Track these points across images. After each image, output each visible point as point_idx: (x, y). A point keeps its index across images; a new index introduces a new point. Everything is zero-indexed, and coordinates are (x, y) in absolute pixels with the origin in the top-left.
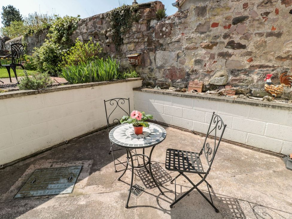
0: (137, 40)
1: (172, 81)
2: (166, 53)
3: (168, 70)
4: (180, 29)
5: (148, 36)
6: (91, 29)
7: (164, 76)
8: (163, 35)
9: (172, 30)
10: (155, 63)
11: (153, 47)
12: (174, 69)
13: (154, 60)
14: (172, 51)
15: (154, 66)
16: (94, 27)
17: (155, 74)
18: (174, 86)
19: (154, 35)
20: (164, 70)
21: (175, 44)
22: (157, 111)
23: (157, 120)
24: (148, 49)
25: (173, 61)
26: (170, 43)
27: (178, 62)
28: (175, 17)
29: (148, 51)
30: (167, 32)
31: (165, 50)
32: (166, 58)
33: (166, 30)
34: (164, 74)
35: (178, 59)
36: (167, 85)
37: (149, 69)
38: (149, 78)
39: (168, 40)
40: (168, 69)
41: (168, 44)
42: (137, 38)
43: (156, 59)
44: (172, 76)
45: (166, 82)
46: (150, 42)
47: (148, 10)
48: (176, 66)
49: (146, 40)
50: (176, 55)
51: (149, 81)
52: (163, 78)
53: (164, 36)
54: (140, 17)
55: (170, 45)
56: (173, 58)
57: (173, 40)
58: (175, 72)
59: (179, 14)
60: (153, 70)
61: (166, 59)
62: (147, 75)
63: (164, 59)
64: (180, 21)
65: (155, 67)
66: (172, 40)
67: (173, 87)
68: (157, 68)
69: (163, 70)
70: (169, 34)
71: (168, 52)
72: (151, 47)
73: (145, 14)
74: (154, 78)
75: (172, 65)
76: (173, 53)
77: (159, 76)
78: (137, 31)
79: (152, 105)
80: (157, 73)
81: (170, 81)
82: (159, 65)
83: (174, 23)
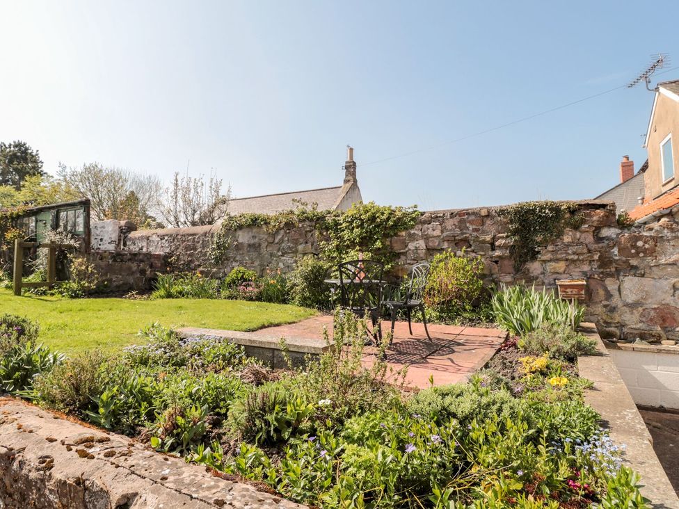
0: (576, 257)
1: (664, 328)
2: (645, 281)
3: (655, 309)
4: (673, 246)
5: (600, 251)
6: (451, 230)
7: (644, 319)
8: (638, 253)
9: (656, 246)
10: (621, 297)
11: (613, 270)
12: (668, 309)
13: (618, 293)
14: (660, 278)
15: (616, 301)
16: (459, 228)
17: (620, 316)
18: (670, 337)
19: (615, 250)
20: (644, 310)
21: (665, 268)
22: (664, 387)
23: (666, 406)
24: (602, 273)
25: (664, 296)
26: (655, 266)
27: (676, 298)
28: (664, 228)
29: (601, 276)
30: (646, 249)
31: (643, 276)
32: (646, 289)
33: (644, 245)
34: (642, 315)
35: (675, 291)
36: (654, 336)
37: (605, 306)
38: (605, 322)
39: (650, 261)
40: (652, 309)
41: (651, 267)
42: (574, 253)
43: (622, 290)
44: (664, 320)
45: (649, 331)
46: (605, 262)
47: (601, 212)
48: (673, 304)
49: (596, 257)
50: (671, 286)
51: (607, 329)
52: (641, 324)
53: (641, 255)
54: (583, 221)
55: (654, 269)
56: (665, 291)
57: (663, 261)
58: (670, 313)
59: (672, 225)
60: (614, 308)
61: (646, 292)
62: (602, 319)
63: (642, 291)
64: (674, 235)
65: (620, 304)
66: (660, 262)
67: (668, 339)
68: (627, 305)
69: (640, 309)
70: (651, 252)
71: (649, 279)
72: (608, 270)
73: (595, 218)
74: (618, 323)
75: (663, 302)
76: (664, 283)
77: (632, 321)
78: (573, 242)
79: (650, 375)
80: (626, 315)
81: (660, 329)
82: (630, 301)
83: (662, 237)
